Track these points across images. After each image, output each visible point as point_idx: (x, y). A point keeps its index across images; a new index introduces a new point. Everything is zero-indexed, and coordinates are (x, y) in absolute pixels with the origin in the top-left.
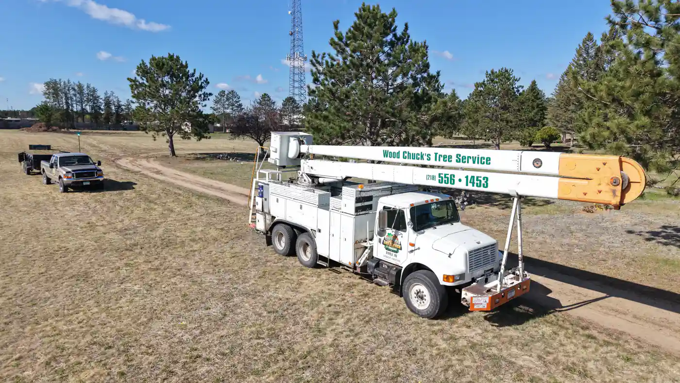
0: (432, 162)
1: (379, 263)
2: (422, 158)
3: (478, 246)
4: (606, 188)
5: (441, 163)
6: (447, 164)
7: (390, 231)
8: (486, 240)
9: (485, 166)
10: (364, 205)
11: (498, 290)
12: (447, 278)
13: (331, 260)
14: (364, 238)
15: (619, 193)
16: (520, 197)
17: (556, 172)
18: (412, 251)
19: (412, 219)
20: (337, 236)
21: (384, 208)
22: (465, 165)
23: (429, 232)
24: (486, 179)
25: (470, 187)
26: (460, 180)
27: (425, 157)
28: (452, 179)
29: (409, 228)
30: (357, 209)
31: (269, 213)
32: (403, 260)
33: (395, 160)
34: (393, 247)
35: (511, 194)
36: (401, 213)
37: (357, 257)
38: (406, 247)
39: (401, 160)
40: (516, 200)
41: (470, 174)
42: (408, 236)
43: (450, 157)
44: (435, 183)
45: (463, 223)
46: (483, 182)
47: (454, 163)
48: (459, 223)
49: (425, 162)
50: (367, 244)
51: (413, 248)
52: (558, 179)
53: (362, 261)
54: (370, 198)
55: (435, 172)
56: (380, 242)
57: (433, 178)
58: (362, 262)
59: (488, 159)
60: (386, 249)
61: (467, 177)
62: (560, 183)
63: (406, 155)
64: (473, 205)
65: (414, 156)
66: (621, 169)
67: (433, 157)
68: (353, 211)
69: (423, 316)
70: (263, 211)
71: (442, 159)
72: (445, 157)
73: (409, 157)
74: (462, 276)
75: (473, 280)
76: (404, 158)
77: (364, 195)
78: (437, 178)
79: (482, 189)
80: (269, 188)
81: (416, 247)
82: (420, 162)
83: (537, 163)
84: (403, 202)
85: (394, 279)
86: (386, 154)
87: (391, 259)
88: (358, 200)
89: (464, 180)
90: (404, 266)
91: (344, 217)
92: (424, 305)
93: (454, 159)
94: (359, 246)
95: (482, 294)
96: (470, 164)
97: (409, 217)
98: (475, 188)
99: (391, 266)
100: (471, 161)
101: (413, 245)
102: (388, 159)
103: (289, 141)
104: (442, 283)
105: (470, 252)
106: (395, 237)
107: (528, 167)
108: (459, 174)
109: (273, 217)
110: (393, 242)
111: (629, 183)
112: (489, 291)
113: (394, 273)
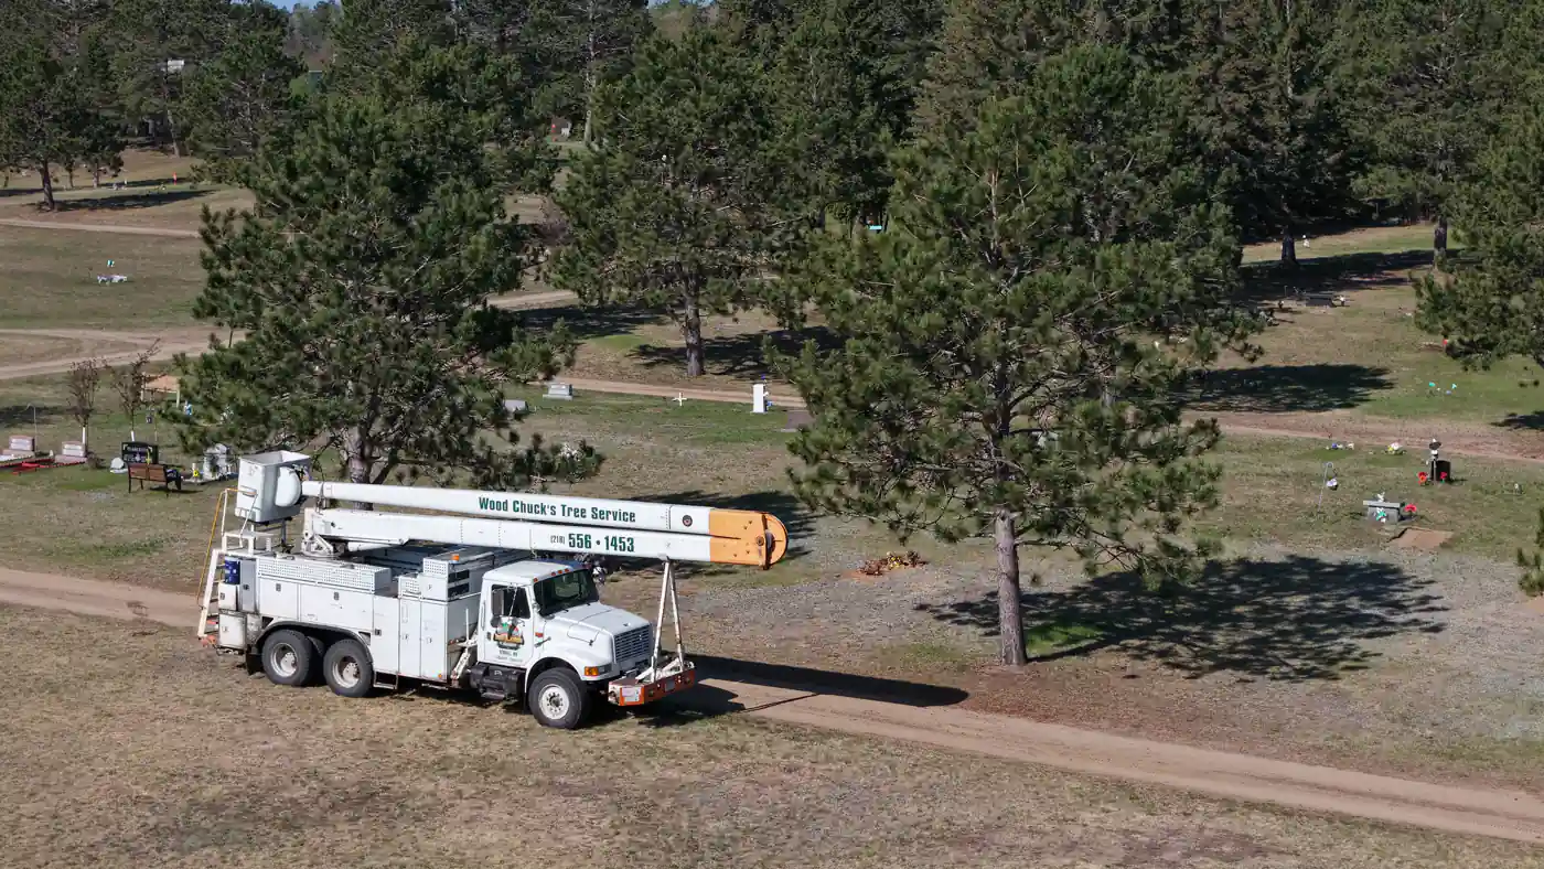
0: (559, 517)
1: (488, 669)
2: (543, 510)
3: (625, 629)
4: (754, 548)
5: (572, 519)
6: (579, 520)
7: (507, 620)
8: (636, 621)
9: (629, 524)
10: (461, 585)
11: (652, 680)
12: (589, 671)
13: (402, 678)
14: (459, 636)
15: (764, 552)
16: (672, 561)
17: (707, 531)
18: (539, 644)
19: (538, 600)
20: (414, 639)
21: (495, 587)
22: (604, 522)
23: (559, 616)
24: (631, 540)
25: (612, 551)
26: (598, 543)
27: (548, 511)
28: (587, 541)
29: (534, 612)
30: (451, 592)
31: (256, 613)
32: (527, 659)
33: (502, 513)
34: (511, 641)
35: (662, 558)
36: (522, 592)
37: (452, 665)
38: (530, 639)
39: (510, 513)
40: (667, 565)
41: (612, 533)
42: (531, 625)
43: (583, 511)
44: (565, 547)
45: (604, 602)
46: (627, 544)
47: (589, 520)
48: (599, 603)
49: (548, 517)
50: (469, 643)
51: (540, 640)
52: (709, 538)
53: (459, 669)
54: (465, 574)
55: (564, 531)
56: (489, 638)
57: (561, 540)
58: (460, 672)
59: (632, 515)
60: (501, 646)
61: (607, 538)
62: (712, 544)
63: (518, 506)
64: (615, 575)
65: (531, 509)
66: (766, 527)
67: (559, 510)
68: (444, 595)
69: (559, 727)
70: (237, 610)
71: (572, 513)
72: (576, 510)
73: (523, 510)
74: (607, 667)
75: (622, 673)
76: (516, 510)
77: (459, 569)
78: (567, 540)
79: (626, 553)
80: (254, 567)
81: (546, 637)
82: (540, 517)
83: (687, 520)
84: (521, 577)
85: (515, 687)
86: (483, 503)
87: (509, 660)
88: (452, 578)
89: (603, 542)
90: (529, 667)
91: (427, 606)
92: (560, 713)
93: (589, 513)
94: (455, 649)
95: (633, 685)
96: (611, 521)
97: (533, 596)
98: (618, 553)
99: (508, 670)
100: (611, 516)
101: (540, 635)
102: (488, 512)
103: (277, 474)
104: (584, 678)
105: (616, 637)
106: (513, 627)
107: (678, 525)
108: (597, 534)
109: (267, 620)
110: (510, 635)
111: (774, 542)
112: (641, 681)
113: (514, 678)
